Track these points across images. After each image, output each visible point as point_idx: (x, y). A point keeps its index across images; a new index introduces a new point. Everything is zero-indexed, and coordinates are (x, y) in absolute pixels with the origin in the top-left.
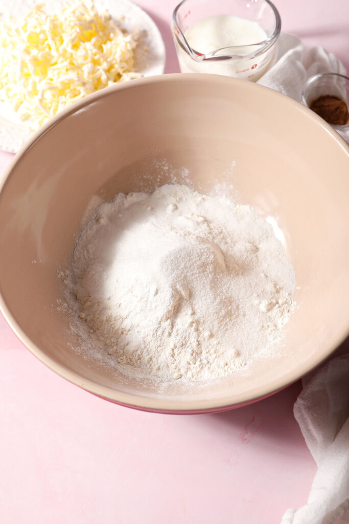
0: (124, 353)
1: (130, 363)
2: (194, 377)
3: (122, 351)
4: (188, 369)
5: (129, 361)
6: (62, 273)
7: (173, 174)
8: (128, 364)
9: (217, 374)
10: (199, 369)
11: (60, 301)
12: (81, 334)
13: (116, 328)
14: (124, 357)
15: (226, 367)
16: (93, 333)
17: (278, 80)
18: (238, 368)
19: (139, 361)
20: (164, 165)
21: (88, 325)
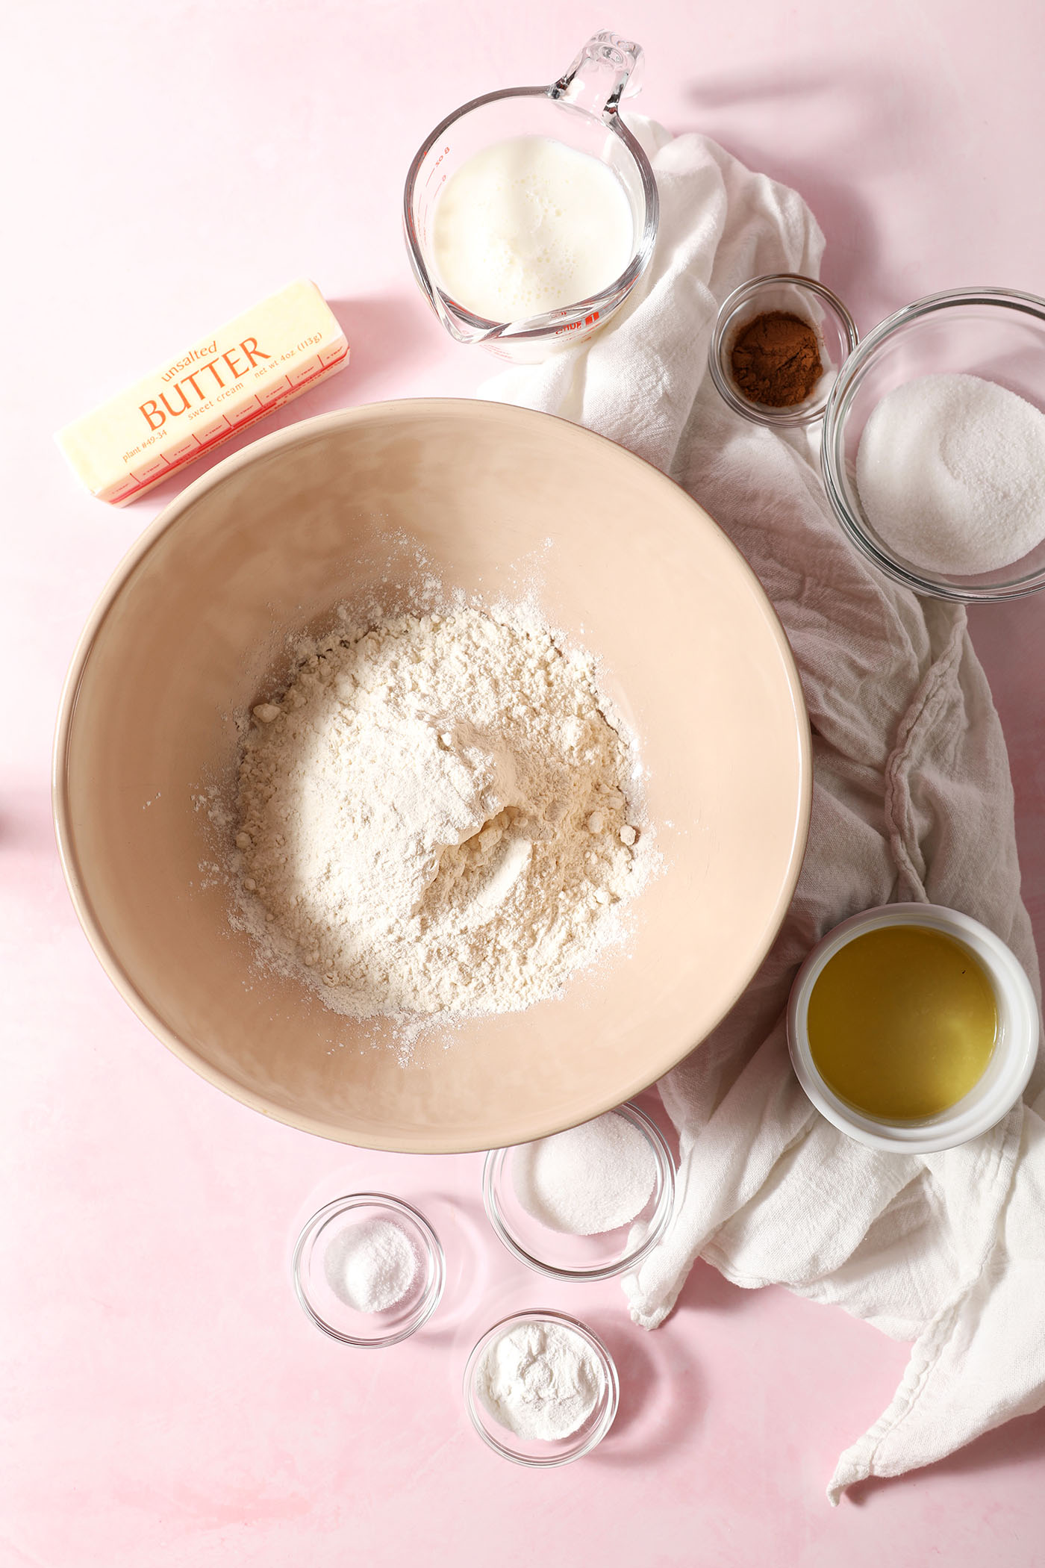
0: (334, 965)
1: (346, 982)
2: (466, 1008)
3: (329, 962)
4: (455, 995)
5: (344, 979)
6: (201, 798)
7: (419, 553)
8: (343, 984)
9: (507, 1005)
10: (473, 995)
11: (205, 863)
12: (251, 929)
13: (317, 921)
14: (335, 973)
15: (524, 988)
16: (272, 922)
17: (649, 344)
18: (545, 993)
19: (363, 979)
20: (400, 538)
21: (262, 904)
